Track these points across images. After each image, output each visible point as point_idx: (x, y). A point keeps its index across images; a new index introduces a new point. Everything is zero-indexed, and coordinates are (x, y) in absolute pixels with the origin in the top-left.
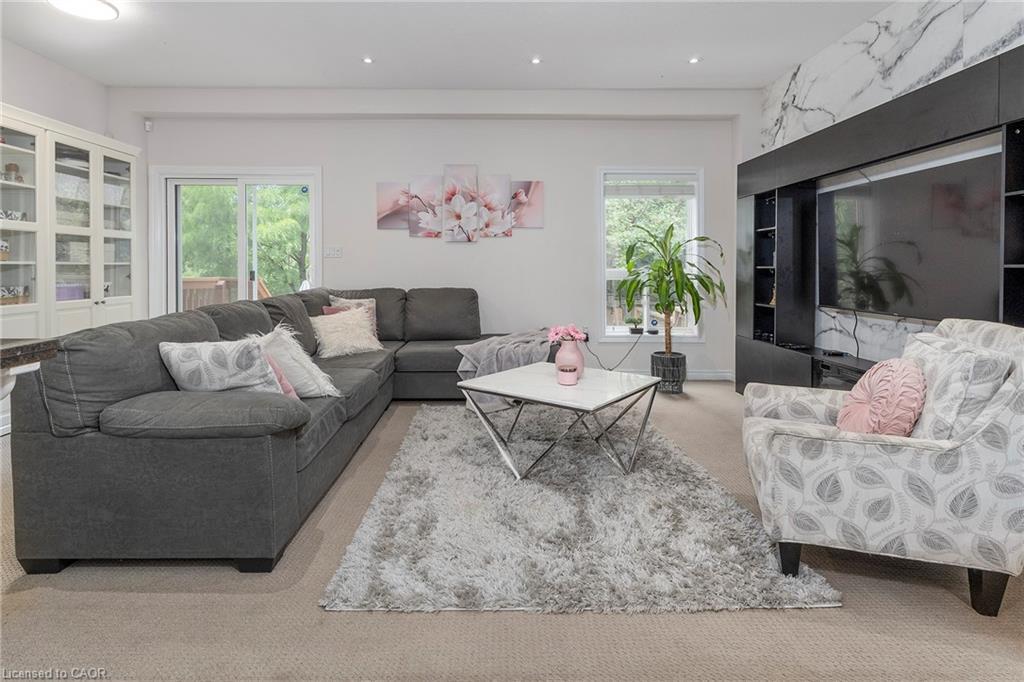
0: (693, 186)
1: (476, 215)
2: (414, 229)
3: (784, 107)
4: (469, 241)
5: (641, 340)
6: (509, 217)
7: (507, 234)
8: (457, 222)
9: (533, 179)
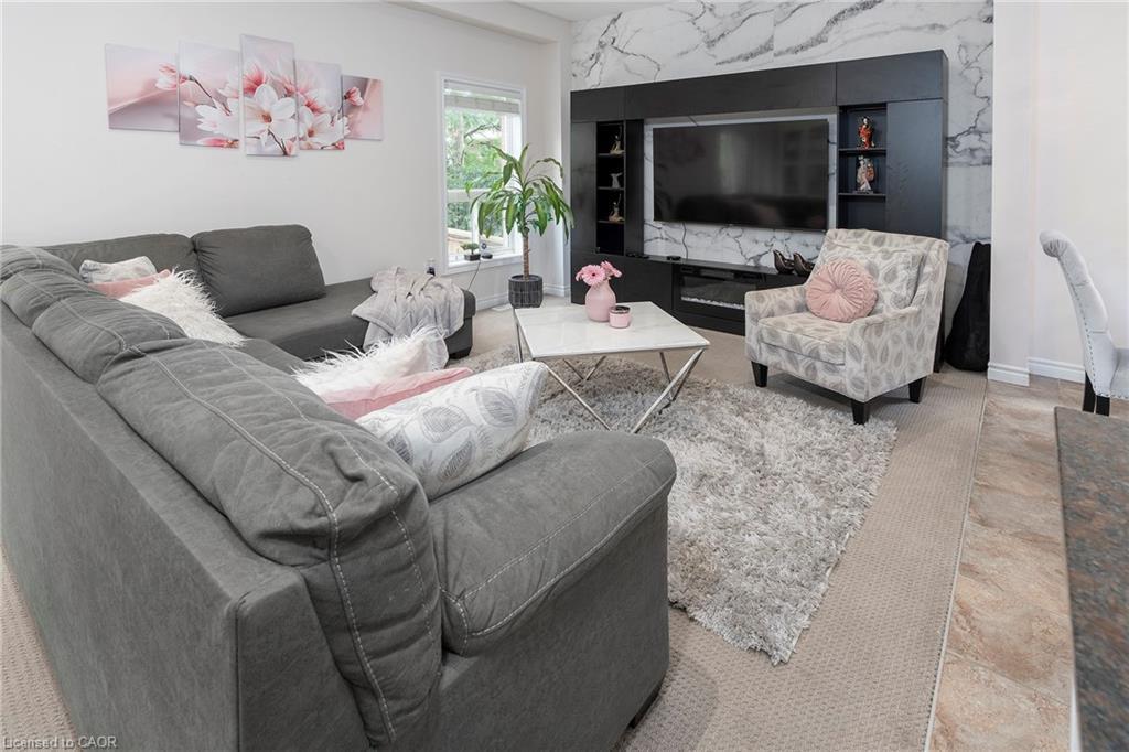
0: (517, 105)
1: (293, 117)
2: (188, 132)
3: (601, 45)
4: (285, 154)
5: (481, 266)
6: (341, 123)
7: (338, 146)
8: (265, 126)
9: (371, 77)
